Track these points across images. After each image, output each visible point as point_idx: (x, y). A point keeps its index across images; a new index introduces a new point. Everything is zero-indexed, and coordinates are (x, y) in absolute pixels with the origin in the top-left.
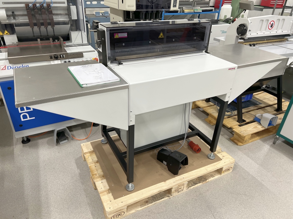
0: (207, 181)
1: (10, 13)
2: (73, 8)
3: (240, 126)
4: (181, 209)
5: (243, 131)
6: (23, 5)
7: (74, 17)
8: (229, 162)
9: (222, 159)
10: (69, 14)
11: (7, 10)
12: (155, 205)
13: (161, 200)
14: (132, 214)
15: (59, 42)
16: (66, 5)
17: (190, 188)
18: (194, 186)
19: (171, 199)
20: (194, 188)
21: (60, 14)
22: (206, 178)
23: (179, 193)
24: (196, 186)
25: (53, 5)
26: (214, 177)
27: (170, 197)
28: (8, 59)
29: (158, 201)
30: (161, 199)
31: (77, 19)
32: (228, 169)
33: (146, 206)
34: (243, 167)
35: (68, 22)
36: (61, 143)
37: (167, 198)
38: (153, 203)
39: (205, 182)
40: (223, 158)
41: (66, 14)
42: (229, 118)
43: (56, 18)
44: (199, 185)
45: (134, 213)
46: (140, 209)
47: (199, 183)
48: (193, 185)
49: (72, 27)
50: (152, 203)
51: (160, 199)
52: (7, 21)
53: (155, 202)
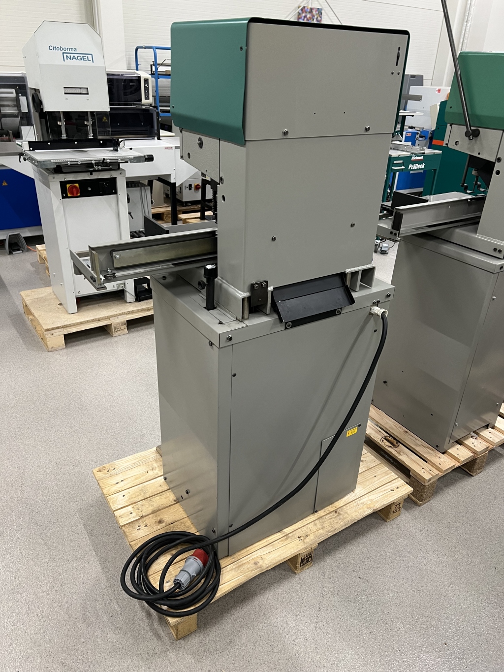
2: (23, 99)
7: (25, 109)
10: (18, 105)
15: (7, 137)
16: (14, 95)
21: (8, 106)
31: (27, 111)
35: (18, 114)
36: (14, 253)
41: (15, 106)
43: (4, 110)
49: (22, 121)
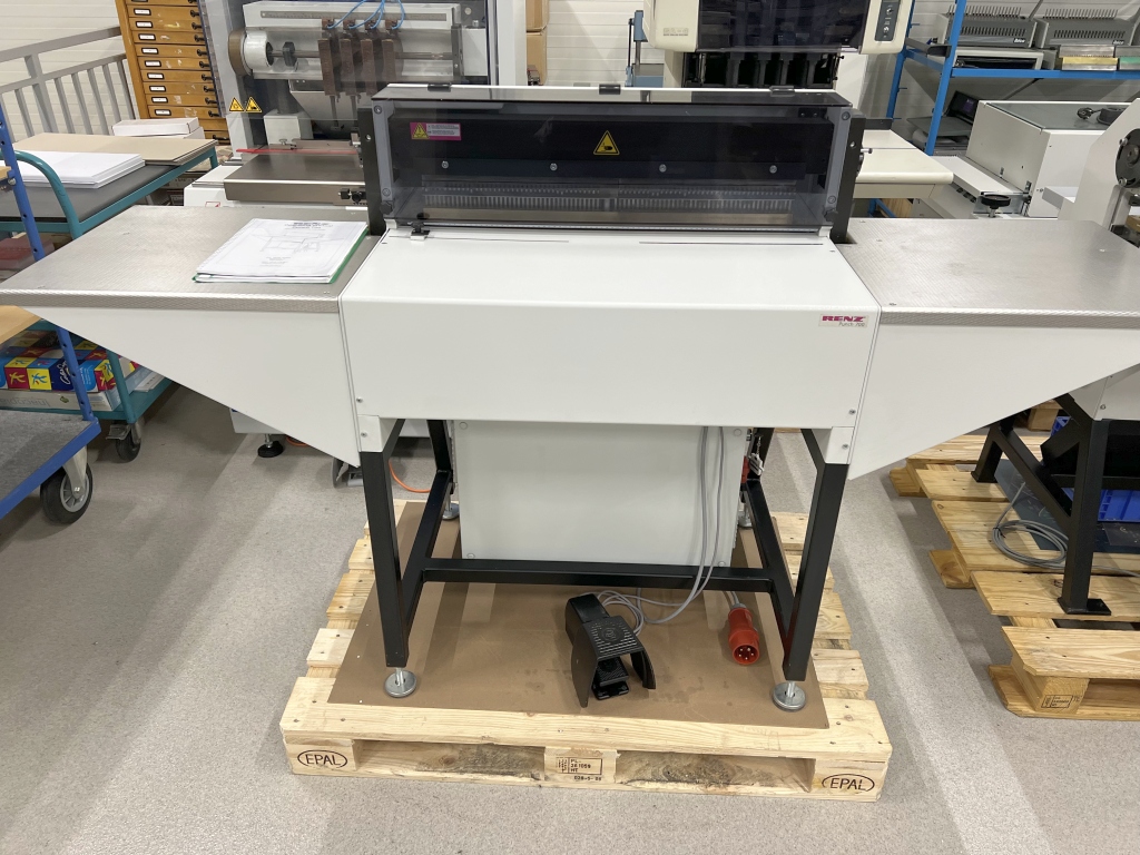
0: (731, 788)
1: (279, 47)
2: (475, 37)
3: (1059, 623)
4: (550, 841)
5: (1052, 651)
6: (316, 24)
8: (855, 749)
9: (826, 726)
10: (456, 55)
11: (273, 35)
12: (472, 785)
13: (499, 778)
14: (379, 778)
16: (446, 26)
17: (638, 784)
18: (658, 785)
19: (543, 791)
20: (657, 790)
21: (428, 57)
22: (734, 774)
23: (583, 784)
24: (671, 786)
25: (405, 25)
26: (772, 786)
27: (539, 782)
28: (226, 185)
29: (486, 777)
30: (503, 774)
31: (486, 74)
32: (851, 778)
33: (435, 774)
34: (951, 805)
37: (526, 780)
38: (465, 776)
39: (718, 790)
40: (843, 722)
41: (446, 57)
42: (1027, 575)
44: (682, 787)
45: (387, 778)
46: (411, 773)
47: (688, 782)
48: (658, 781)
50: (462, 772)
51: (498, 773)
52: (271, 72)
53: (475, 776)
